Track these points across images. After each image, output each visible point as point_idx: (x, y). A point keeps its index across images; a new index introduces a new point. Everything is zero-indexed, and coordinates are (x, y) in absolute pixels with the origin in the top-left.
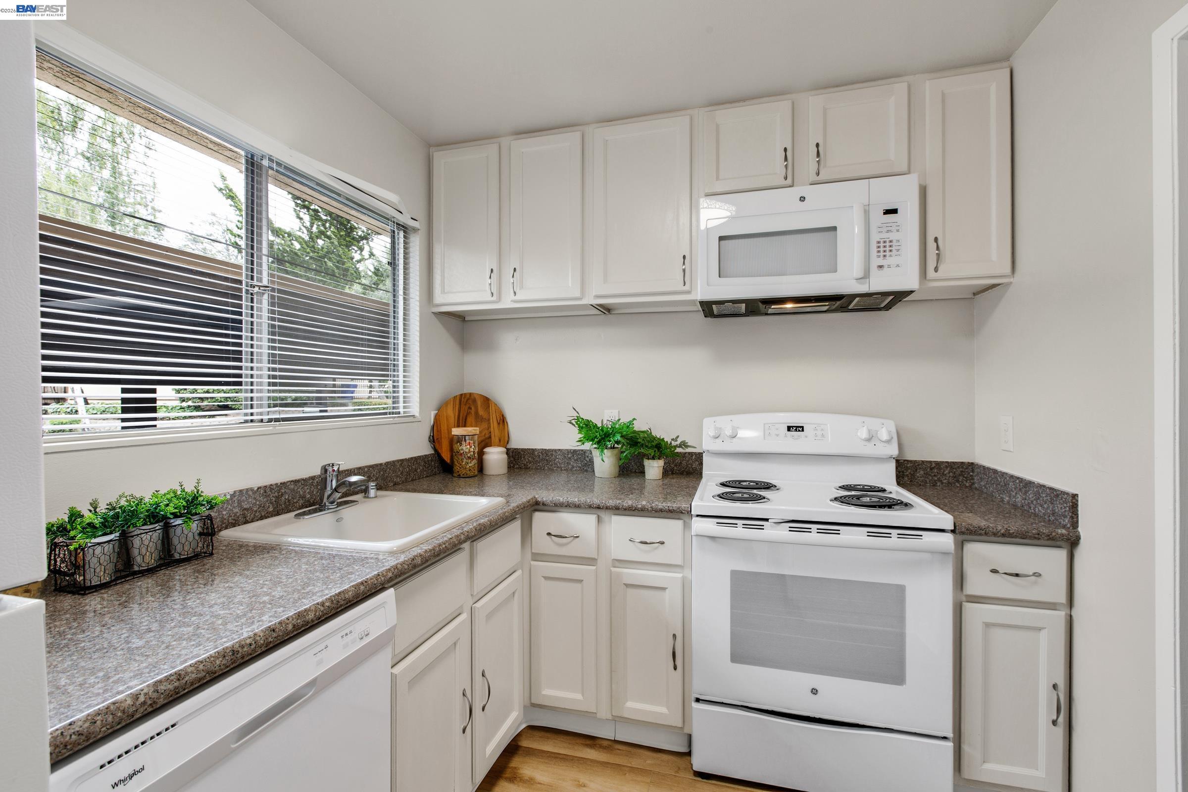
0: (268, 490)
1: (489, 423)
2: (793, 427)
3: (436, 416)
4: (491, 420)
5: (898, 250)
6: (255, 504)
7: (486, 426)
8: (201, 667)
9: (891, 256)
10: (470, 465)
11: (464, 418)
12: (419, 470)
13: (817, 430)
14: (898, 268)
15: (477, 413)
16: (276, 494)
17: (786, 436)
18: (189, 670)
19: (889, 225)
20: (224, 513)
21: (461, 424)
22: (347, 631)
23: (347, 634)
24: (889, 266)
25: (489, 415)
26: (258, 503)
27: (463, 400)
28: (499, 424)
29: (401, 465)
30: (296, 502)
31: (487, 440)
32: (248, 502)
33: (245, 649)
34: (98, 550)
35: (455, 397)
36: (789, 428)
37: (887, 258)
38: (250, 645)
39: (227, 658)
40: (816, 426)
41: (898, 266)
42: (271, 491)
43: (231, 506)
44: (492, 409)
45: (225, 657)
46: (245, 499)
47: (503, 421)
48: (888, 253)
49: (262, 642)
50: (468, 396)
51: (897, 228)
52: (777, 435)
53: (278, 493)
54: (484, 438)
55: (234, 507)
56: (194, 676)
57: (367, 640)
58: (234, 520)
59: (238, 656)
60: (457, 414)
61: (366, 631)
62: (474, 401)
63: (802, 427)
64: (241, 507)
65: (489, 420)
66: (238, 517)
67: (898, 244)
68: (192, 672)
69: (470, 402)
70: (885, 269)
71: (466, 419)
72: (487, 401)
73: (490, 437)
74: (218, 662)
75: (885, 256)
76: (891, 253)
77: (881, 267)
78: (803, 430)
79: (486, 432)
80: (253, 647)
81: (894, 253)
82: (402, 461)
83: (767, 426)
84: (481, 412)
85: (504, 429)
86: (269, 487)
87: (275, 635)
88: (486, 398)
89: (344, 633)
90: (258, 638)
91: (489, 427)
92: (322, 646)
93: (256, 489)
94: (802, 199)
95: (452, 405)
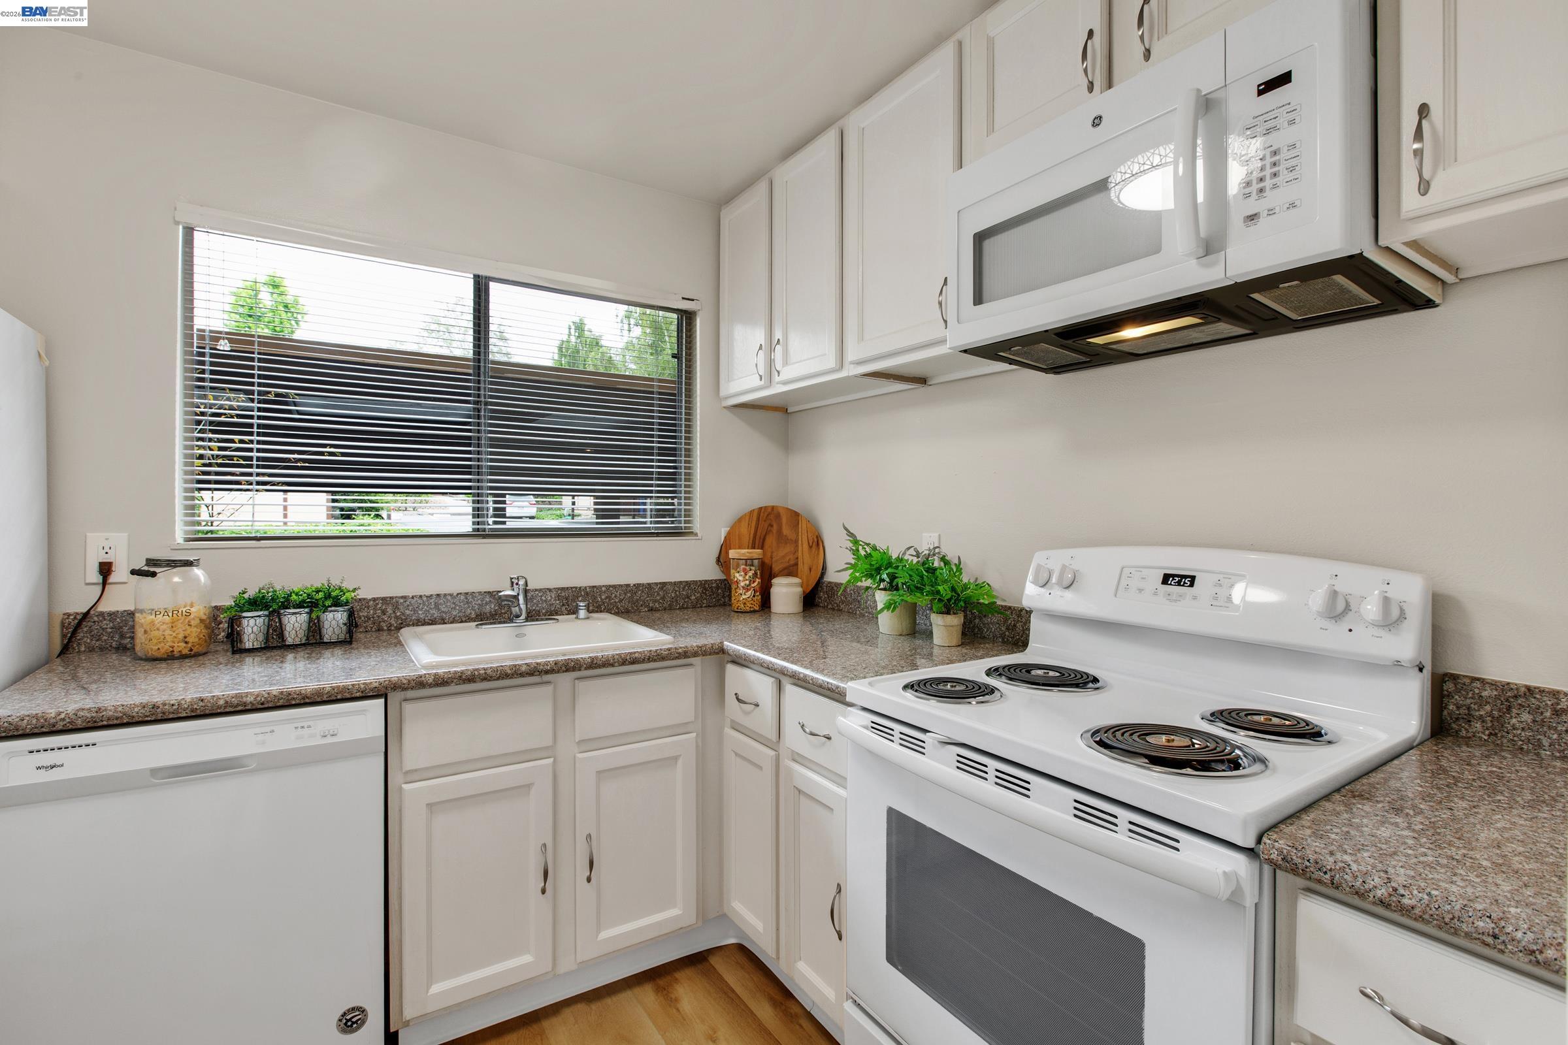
0: (470, 598)
1: (797, 546)
2: (1173, 576)
3: (729, 533)
4: (800, 542)
5: (1292, 169)
6: (455, 608)
7: (793, 549)
8: (120, 709)
9: (1275, 186)
10: (744, 597)
11: (762, 537)
12: (693, 598)
13: (1220, 585)
14: (1293, 211)
15: (780, 531)
16: (479, 602)
17: (1155, 594)
18: (109, 708)
19: (1267, 117)
20: (420, 612)
21: (756, 545)
22: (305, 724)
23: (303, 727)
24: (1271, 212)
25: (798, 535)
26: (457, 608)
27: (762, 514)
28: (811, 547)
29: (662, 588)
30: (505, 613)
31: (791, 568)
32: (446, 606)
33: (167, 707)
34: (252, 622)
35: (752, 512)
36: (1166, 579)
37: (1268, 193)
38: (173, 705)
39: (146, 709)
40: (1221, 577)
41: (1293, 205)
42: (472, 598)
43: (427, 607)
44: (803, 526)
45: (144, 707)
46: (443, 602)
47: (818, 544)
48: (1268, 183)
49: (186, 706)
50: (769, 510)
51: (1291, 116)
52: (1140, 590)
53: (481, 601)
54: (788, 564)
55: (431, 609)
56: (111, 713)
57: (330, 740)
58: (430, 620)
59: (158, 710)
60: (752, 532)
61: (331, 731)
62: (778, 516)
63: (1193, 578)
64: (439, 609)
65: (796, 541)
66: (436, 619)
67: (1293, 153)
68: (110, 711)
69: (772, 517)
70: (1263, 221)
71: (764, 540)
72: (795, 516)
73: (796, 564)
74: (136, 710)
75: (1261, 190)
76: (1275, 180)
77: (1252, 218)
78: (1192, 585)
79: (791, 557)
80: (174, 707)
81: (1284, 176)
82: (664, 584)
83: (1126, 571)
84: (786, 531)
85: (818, 554)
86: (471, 594)
87: (201, 704)
88: (796, 512)
89: (300, 725)
90: (183, 702)
91: (796, 551)
92: (268, 729)
93: (455, 594)
94: (1097, 121)
95: (747, 521)
